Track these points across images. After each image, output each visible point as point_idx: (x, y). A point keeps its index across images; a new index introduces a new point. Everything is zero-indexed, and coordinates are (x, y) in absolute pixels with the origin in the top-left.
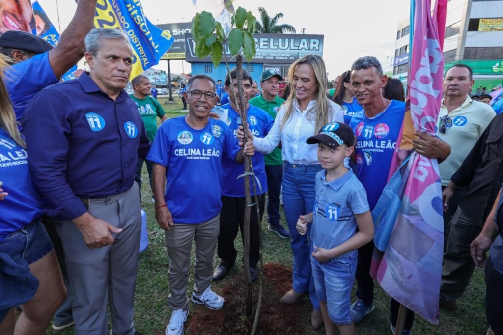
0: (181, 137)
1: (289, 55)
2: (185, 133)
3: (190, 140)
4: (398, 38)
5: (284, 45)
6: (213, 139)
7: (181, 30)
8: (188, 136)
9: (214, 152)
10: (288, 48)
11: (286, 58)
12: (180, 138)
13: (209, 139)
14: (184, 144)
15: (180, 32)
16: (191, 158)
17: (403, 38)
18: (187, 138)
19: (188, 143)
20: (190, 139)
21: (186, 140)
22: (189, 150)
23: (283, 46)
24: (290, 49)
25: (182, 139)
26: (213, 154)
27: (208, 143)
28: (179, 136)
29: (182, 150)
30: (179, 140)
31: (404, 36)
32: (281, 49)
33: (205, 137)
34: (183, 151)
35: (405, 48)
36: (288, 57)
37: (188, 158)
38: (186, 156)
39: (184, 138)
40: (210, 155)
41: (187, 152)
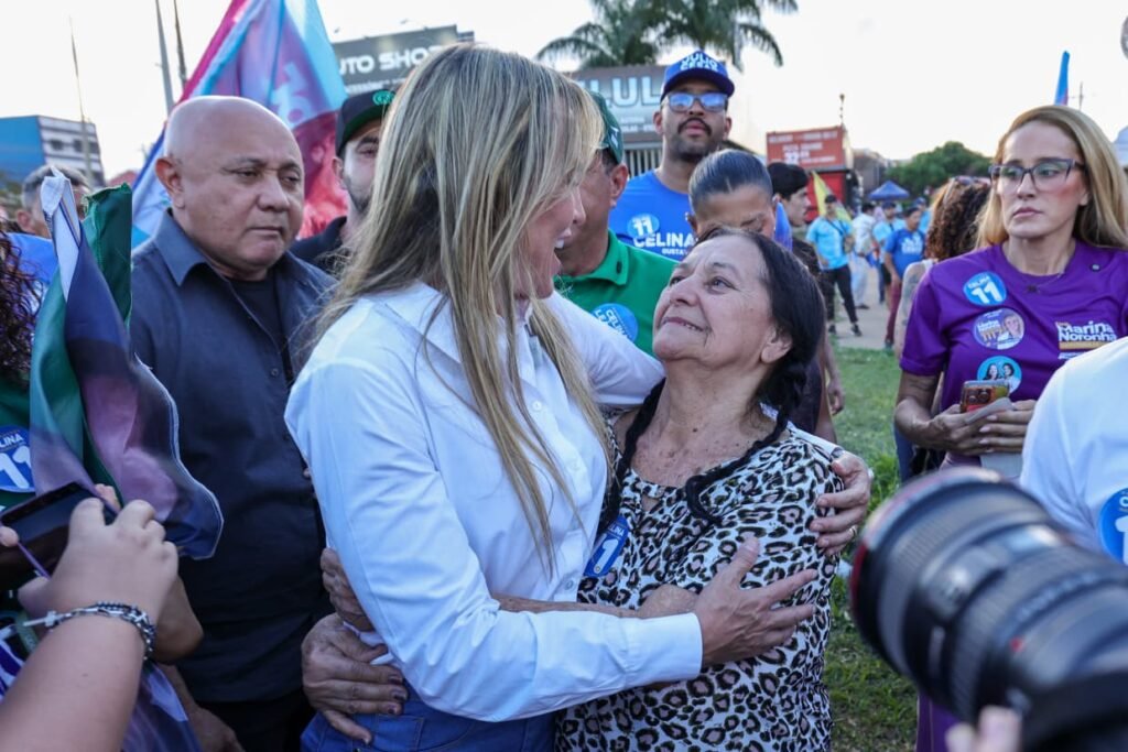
1: (642, 120)
5: (625, 94)
7: (402, 54)
10: (636, 101)
11: (634, 129)
15: (399, 59)
23: (623, 97)
24: (643, 104)
32: (622, 106)
36: (640, 125)
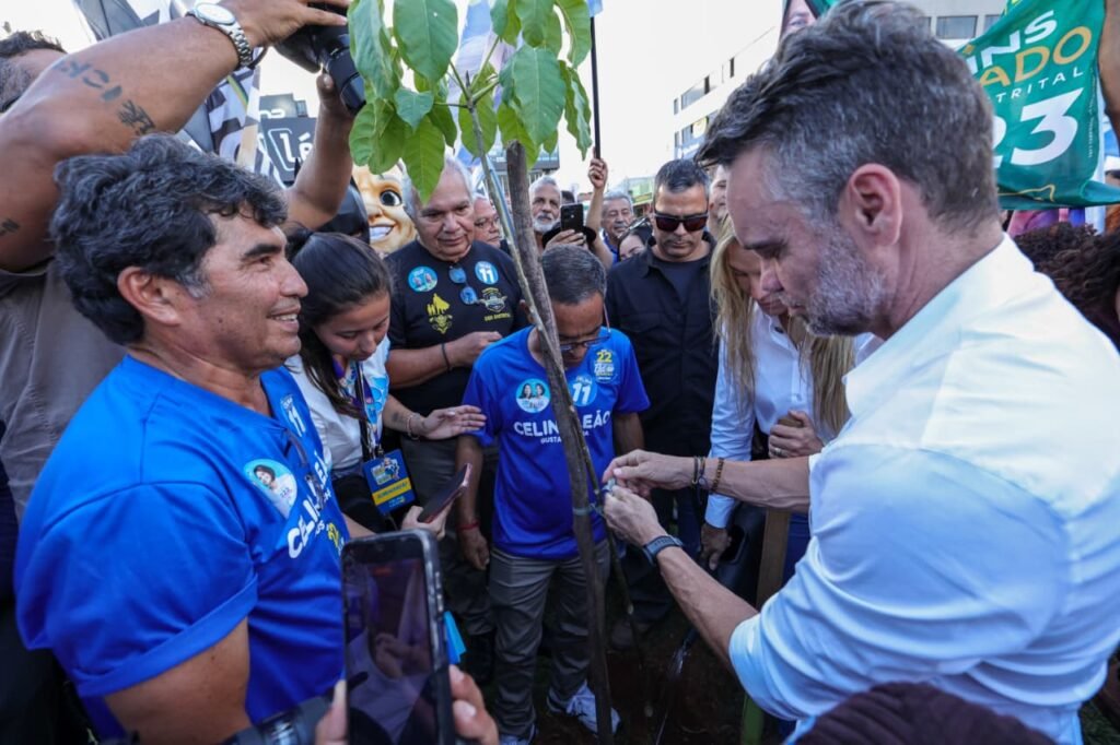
0: (524, 395)
2: (533, 385)
3: (545, 401)
4: (676, 112)
6: (596, 387)
8: (540, 391)
9: (598, 417)
12: (521, 397)
13: (587, 390)
14: (531, 411)
16: (551, 439)
17: (684, 111)
18: (537, 396)
19: (540, 409)
20: (543, 397)
21: (533, 401)
22: (545, 423)
25: (527, 399)
26: (596, 423)
27: (585, 401)
28: (519, 392)
29: (529, 424)
30: (520, 402)
31: (686, 105)
33: (577, 387)
34: (532, 427)
35: (689, 130)
37: (543, 441)
38: (540, 438)
39: (531, 396)
40: (590, 427)
41: (540, 429)
